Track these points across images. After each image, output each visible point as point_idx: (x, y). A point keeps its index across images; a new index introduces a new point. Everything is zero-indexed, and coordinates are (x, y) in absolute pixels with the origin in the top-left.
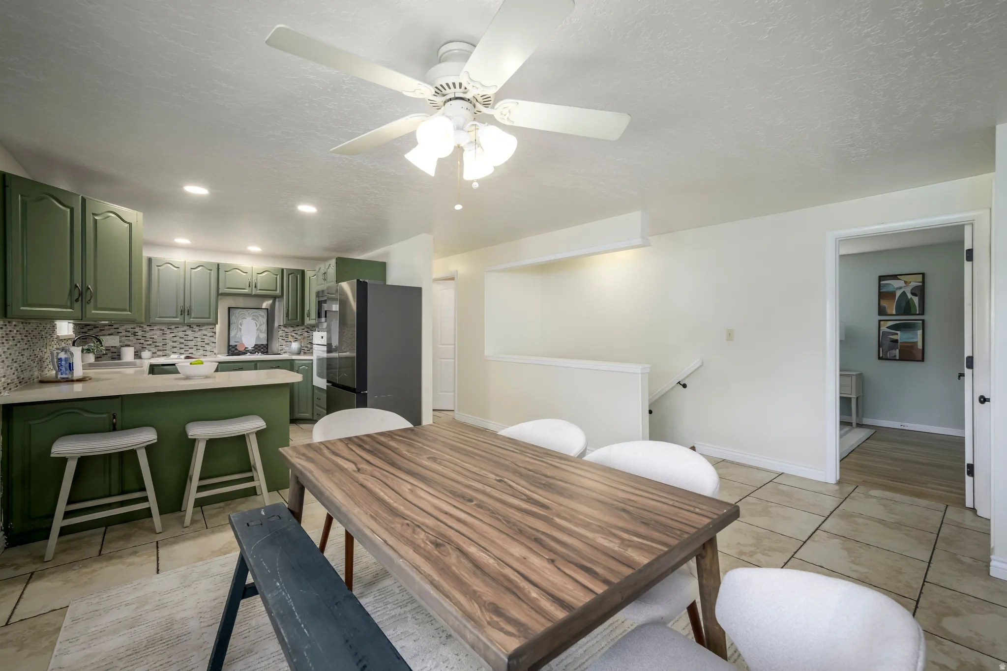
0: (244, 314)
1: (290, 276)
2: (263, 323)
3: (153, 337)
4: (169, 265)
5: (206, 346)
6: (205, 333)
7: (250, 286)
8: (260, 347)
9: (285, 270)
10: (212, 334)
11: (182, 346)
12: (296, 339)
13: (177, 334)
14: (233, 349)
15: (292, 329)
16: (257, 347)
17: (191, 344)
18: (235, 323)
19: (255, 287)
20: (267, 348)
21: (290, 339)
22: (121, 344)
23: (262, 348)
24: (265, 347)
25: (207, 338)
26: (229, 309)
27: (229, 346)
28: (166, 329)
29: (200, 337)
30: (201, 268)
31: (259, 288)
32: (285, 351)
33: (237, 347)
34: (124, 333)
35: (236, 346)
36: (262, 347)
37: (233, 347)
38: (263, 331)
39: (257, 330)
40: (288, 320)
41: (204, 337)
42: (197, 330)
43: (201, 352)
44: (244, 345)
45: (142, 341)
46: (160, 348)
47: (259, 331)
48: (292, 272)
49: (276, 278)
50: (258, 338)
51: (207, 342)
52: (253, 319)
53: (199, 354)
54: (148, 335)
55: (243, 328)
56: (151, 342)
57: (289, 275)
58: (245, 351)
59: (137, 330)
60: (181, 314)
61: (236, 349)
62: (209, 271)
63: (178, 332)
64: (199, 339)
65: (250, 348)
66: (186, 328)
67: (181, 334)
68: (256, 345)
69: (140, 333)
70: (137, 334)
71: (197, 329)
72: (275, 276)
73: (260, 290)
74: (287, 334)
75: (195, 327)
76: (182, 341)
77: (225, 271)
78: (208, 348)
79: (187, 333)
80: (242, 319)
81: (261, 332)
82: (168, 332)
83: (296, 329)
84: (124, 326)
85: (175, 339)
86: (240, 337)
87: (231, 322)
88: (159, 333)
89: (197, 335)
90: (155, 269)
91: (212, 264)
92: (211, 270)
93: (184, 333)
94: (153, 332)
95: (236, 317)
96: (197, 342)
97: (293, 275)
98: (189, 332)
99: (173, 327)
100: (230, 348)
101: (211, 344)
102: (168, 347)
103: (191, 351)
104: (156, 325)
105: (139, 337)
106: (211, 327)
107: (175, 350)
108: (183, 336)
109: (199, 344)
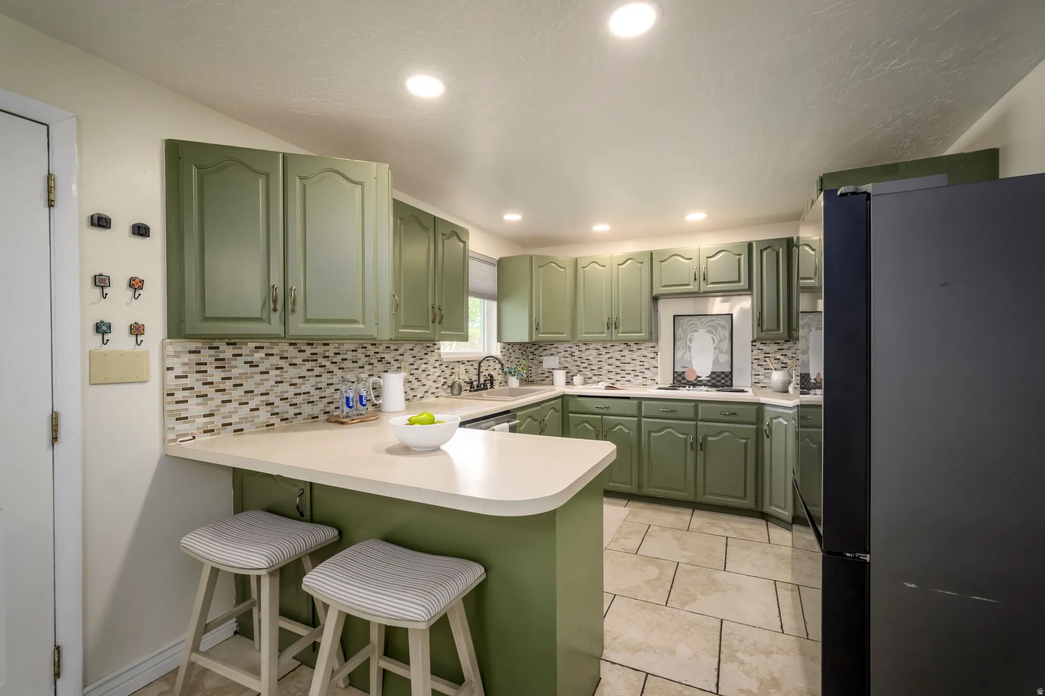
0: (694, 324)
1: (765, 253)
2: (725, 338)
3: (588, 358)
4: (595, 265)
5: (646, 371)
6: (645, 353)
7: (695, 279)
8: (718, 376)
9: (754, 244)
10: (653, 355)
11: (618, 370)
12: (783, 365)
13: (613, 354)
14: (680, 378)
15: (776, 347)
16: (714, 376)
17: (628, 367)
18: (682, 339)
19: (704, 279)
20: (731, 379)
21: (770, 363)
22: (560, 366)
23: (723, 379)
24: (727, 376)
25: (647, 360)
26: (674, 316)
27: (674, 372)
28: (601, 348)
29: (638, 358)
30: (630, 261)
31: (710, 279)
32: (763, 385)
33: (686, 376)
34: (563, 354)
35: (683, 373)
36: (723, 376)
37: (679, 375)
38: (724, 351)
39: (715, 348)
40: (762, 331)
41: (644, 359)
42: (635, 349)
43: (640, 380)
44: (694, 372)
45: (579, 363)
46: (596, 372)
47: (717, 351)
48: (768, 245)
49: (739, 260)
50: (716, 361)
51: (647, 365)
52: (709, 332)
53: (638, 382)
54: (584, 356)
55: (693, 345)
56: (587, 365)
57: (762, 251)
58: (696, 382)
59: (575, 349)
60: (608, 328)
61: (684, 378)
62: (640, 265)
63: (614, 352)
64: (638, 363)
65: (704, 378)
66: (622, 347)
67: (617, 355)
68: (713, 373)
69: (577, 353)
70: (574, 354)
71: (635, 347)
72: (737, 257)
73: (712, 283)
74: (767, 355)
75: (632, 344)
76: (618, 363)
77: (661, 262)
78: (648, 374)
79: (623, 353)
80: (692, 332)
81: (721, 352)
82: (604, 351)
83: (785, 346)
84: (562, 344)
85: (611, 361)
86: (689, 360)
87: (677, 337)
88: (594, 352)
89: (635, 356)
90: (580, 271)
91: (642, 254)
92: (642, 263)
93: (620, 353)
94: (588, 352)
95: (683, 330)
96: (635, 366)
97: (769, 250)
98: (626, 352)
99: (608, 345)
100: (676, 375)
101: (652, 369)
102: (604, 371)
103: (628, 377)
104: (591, 344)
105: (576, 358)
106: (652, 345)
107: (611, 375)
108: (619, 357)
109: (638, 368)
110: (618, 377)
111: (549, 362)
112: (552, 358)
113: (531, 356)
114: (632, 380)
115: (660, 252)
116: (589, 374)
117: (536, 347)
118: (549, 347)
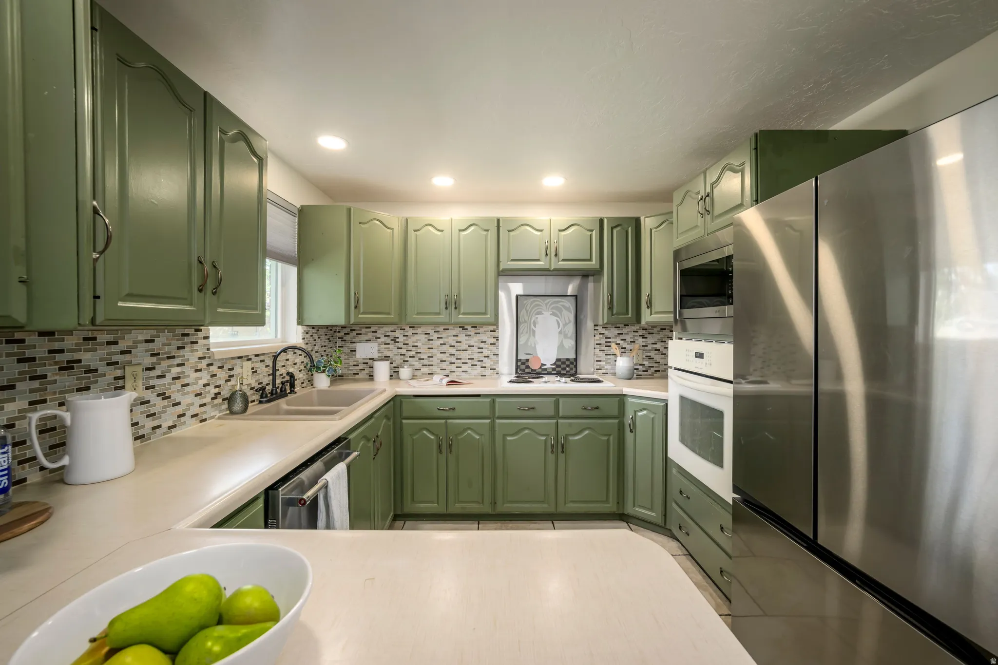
0: (539, 305)
1: (615, 231)
2: (570, 322)
3: (416, 344)
4: (430, 228)
5: (485, 359)
6: (484, 338)
7: (547, 254)
8: (563, 363)
9: (605, 221)
10: (493, 340)
11: (453, 359)
12: (623, 350)
13: (446, 340)
14: (523, 367)
15: (617, 331)
16: (559, 363)
17: (464, 355)
18: (525, 322)
19: (556, 255)
20: (576, 366)
21: (614, 349)
22: (380, 355)
23: (568, 366)
24: (571, 363)
25: (486, 346)
26: (518, 296)
27: (517, 360)
28: (432, 332)
29: (476, 344)
30: (473, 228)
31: (561, 255)
33: (530, 364)
34: (383, 339)
35: (527, 360)
36: (568, 363)
37: (523, 363)
38: (569, 335)
39: (560, 333)
40: (612, 315)
41: (482, 345)
42: (472, 333)
43: (478, 370)
44: (539, 359)
45: (403, 351)
46: (425, 362)
47: (562, 336)
48: (618, 223)
49: (591, 236)
50: (561, 347)
51: (486, 353)
52: (554, 314)
53: (476, 372)
54: (411, 342)
55: (537, 330)
56: (414, 353)
57: (612, 228)
58: (540, 370)
59: (398, 334)
60: (446, 308)
61: (528, 367)
62: (483, 233)
63: (448, 337)
64: (476, 350)
65: (548, 366)
66: (458, 330)
67: (452, 340)
68: (558, 360)
69: (401, 339)
70: (397, 340)
71: (472, 331)
72: (589, 233)
73: (565, 260)
74: (609, 340)
75: (469, 328)
76: (453, 351)
77: (509, 231)
78: (488, 363)
79: (458, 339)
80: (536, 314)
81: (566, 336)
82: (435, 335)
83: (625, 331)
84: (382, 327)
85: (444, 348)
86: (533, 346)
87: (520, 320)
88: (423, 338)
89: (473, 341)
90: (411, 234)
91: (487, 220)
92: (487, 230)
93: (455, 338)
94: (416, 337)
95: (527, 312)
96: (473, 353)
97: (619, 228)
98: (462, 337)
99: (441, 329)
100: (519, 363)
101: (492, 356)
102: (435, 361)
103: (465, 367)
104: (420, 327)
105: (400, 345)
106: (492, 328)
107: (444, 366)
108: (454, 344)
109: (476, 356)
110: (453, 367)
111: (365, 350)
112: (369, 344)
113: (339, 343)
114: (469, 370)
115: (507, 220)
116: (417, 365)
117: (346, 331)
118: (364, 331)
